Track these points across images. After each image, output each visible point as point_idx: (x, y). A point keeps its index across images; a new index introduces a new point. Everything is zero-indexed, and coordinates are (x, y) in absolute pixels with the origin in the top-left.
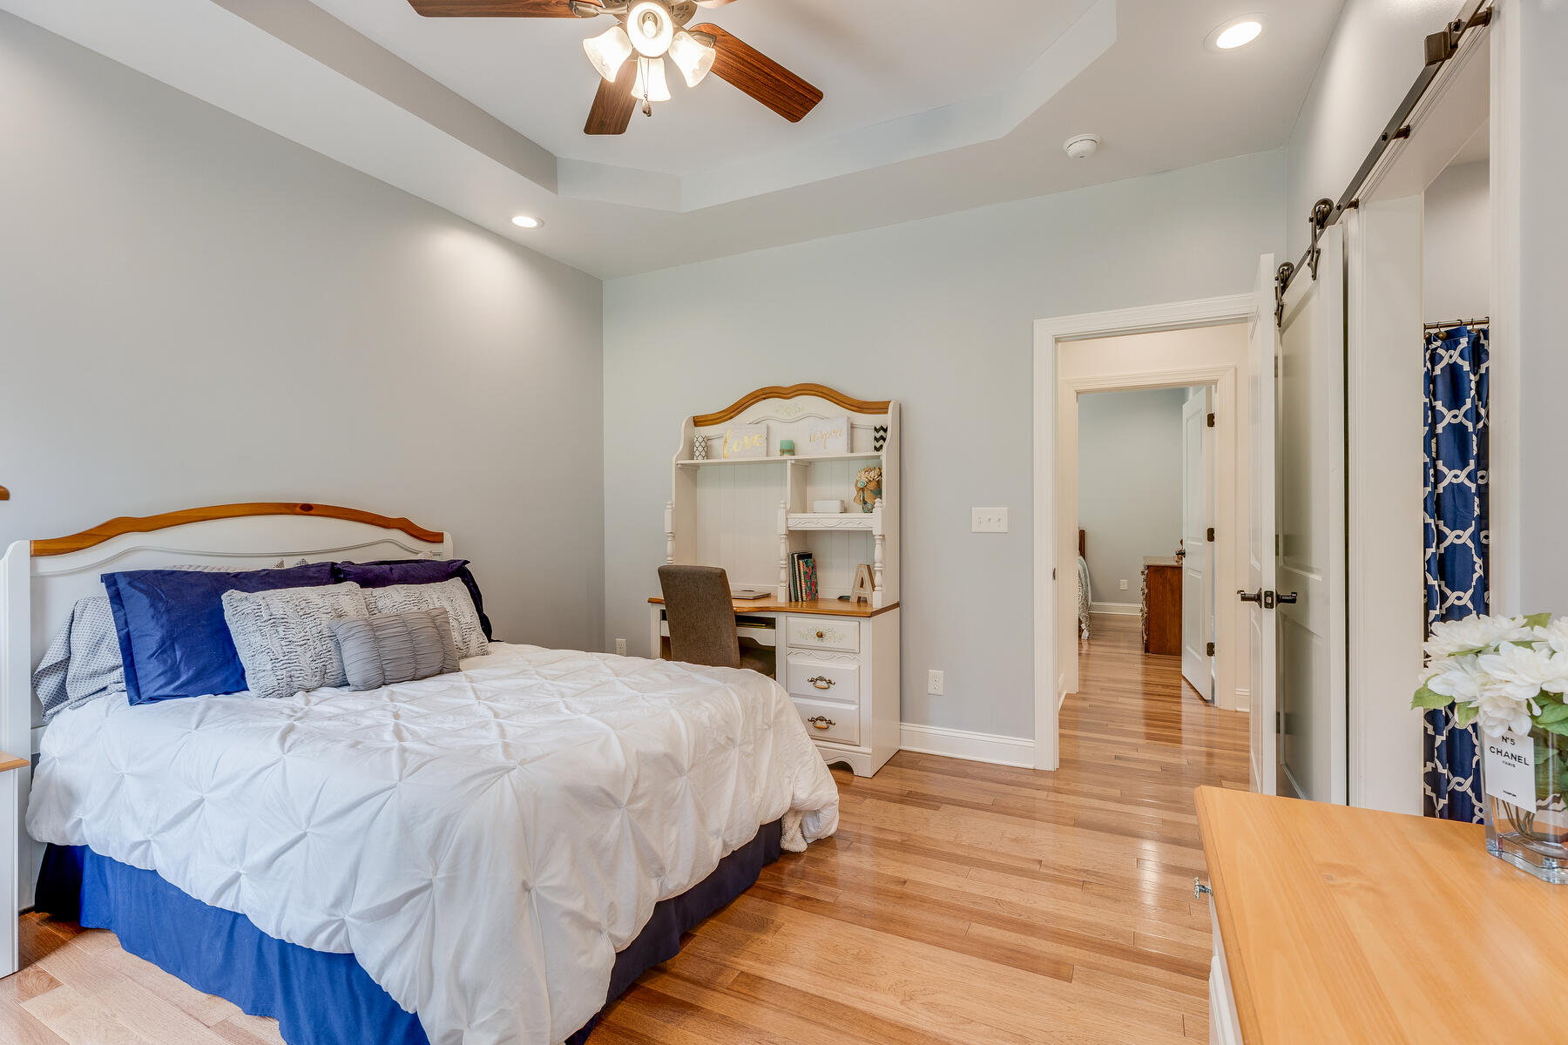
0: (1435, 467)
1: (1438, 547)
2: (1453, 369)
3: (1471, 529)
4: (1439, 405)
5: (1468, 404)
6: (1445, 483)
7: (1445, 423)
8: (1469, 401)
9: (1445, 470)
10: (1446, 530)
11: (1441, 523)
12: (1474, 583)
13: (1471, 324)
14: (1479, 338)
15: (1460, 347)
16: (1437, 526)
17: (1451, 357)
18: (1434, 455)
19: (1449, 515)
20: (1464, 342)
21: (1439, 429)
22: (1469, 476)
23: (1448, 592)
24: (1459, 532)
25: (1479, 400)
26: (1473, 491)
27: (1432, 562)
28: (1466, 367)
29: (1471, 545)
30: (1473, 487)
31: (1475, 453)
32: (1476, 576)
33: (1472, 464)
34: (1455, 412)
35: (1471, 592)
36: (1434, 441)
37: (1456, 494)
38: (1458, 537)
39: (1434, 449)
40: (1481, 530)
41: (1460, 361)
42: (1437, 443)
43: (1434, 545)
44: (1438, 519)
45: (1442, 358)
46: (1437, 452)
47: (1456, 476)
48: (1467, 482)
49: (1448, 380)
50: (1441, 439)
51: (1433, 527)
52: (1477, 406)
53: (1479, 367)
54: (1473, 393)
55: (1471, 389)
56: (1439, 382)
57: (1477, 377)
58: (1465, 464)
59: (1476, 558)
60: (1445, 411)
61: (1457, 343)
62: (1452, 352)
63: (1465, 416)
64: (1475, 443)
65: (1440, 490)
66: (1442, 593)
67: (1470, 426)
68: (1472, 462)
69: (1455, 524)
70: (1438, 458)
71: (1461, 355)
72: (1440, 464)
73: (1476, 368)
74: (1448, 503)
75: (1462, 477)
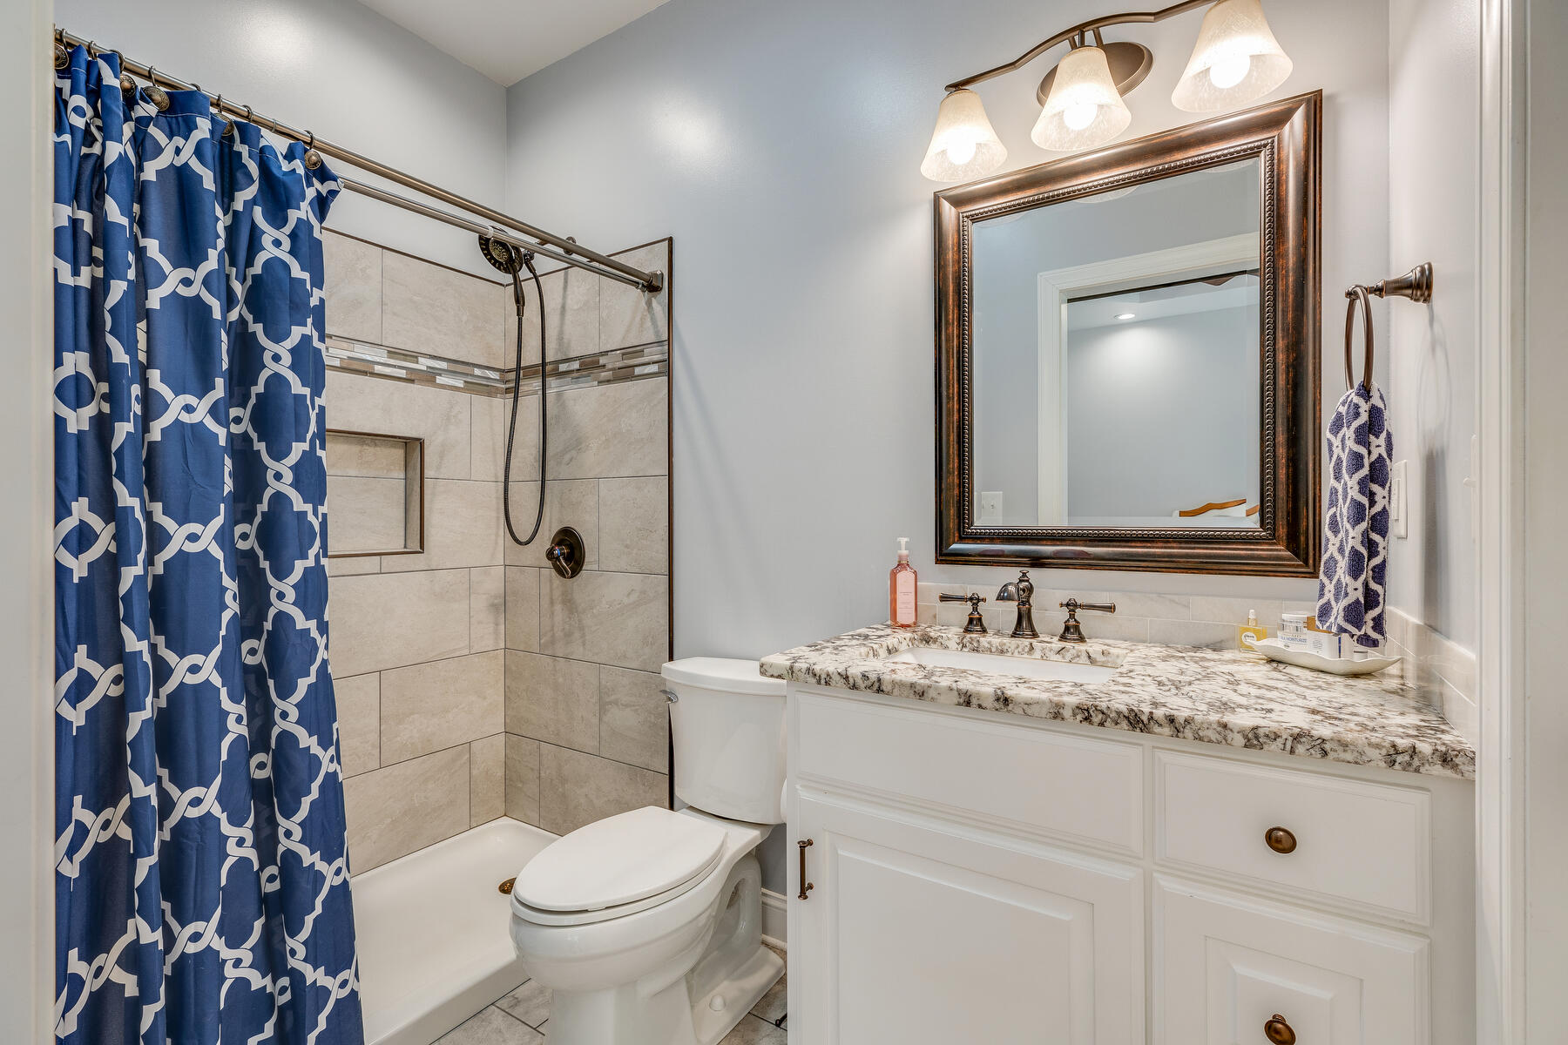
0: (145, 382)
1: (150, 561)
2: (182, 178)
3: (218, 522)
4: (152, 246)
5: (211, 263)
6: (166, 420)
7: (165, 289)
8: (213, 255)
9: (165, 392)
10: (169, 524)
11: (157, 508)
12: (223, 632)
13: (217, 105)
14: (231, 139)
15: (197, 136)
16: (148, 515)
17: (178, 151)
18: (142, 357)
19: (174, 491)
20: (203, 128)
21: (154, 299)
22: (214, 411)
23: (171, 657)
24: (194, 528)
25: (233, 264)
26: (222, 442)
27: (136, 599)
28: (209, 181)
29: (218, 553)
30: (221, 433)
31: (225, 366)
32: (226, 616)
33: (219, 390)
34: (187, 272)
35: (217, 652)
36: (142, 325)
37: (189, 445)
38: (193, 538)
39: (142, 344)
40: (236, 523)
41: (195, 165)
42: (148, 332)
43: (141, 557)
44: (152, 500)
45: (159, 150)
46: (149, 352)
47: (188, 409)
48: (210, 424)
49: (173, 199)
50: (158, 321)
51: (138, 515)
52: (228, 277)
53: (232, 199)
54: (221, 244)
55: (218, 237)
56: (154, 198)
57: (228, 220)
58: (205, 388)
59: (227, 581)
60: (166, 265)
61: (190, 127)
62: (178, 141)
63: (206, 282)
64: (224, 347)
65: (155, 435)
66: (158, 661)
67: (216, 306)
68: (220, 382)
69: (187, 511)
70: (150, 364)
71: (199, 152)
72: (155, 375)
73: (226, 200)
74: (171, 465)
75: (201, 415)
